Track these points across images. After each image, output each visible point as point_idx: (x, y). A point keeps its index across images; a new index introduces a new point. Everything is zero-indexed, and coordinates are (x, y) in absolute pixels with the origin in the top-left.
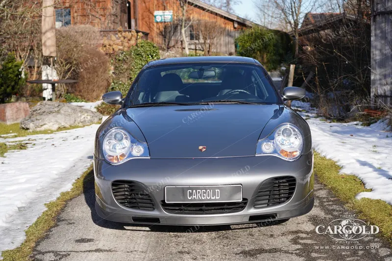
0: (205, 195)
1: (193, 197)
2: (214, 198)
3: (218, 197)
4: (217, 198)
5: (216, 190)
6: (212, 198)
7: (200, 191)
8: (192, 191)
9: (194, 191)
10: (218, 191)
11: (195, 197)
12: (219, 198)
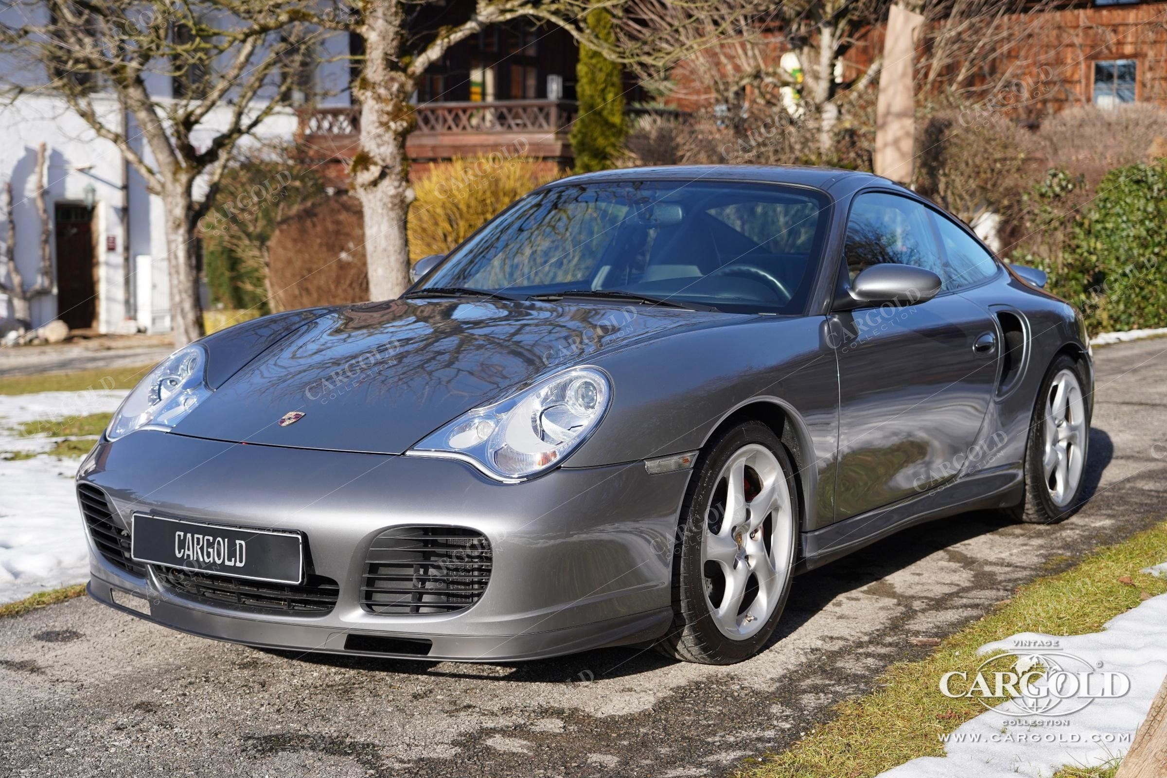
0: (211, 550)
1: (187, 552)
2: (232, 564)
3: (241, 561)
4: (238, 564)
5: (238, 542)
6: (227, 563)
7: (201, 537)
8: (185, 536)
9: (189, 535)
10: (241, 545)
11: (191, 553)
12: (242, 565)
